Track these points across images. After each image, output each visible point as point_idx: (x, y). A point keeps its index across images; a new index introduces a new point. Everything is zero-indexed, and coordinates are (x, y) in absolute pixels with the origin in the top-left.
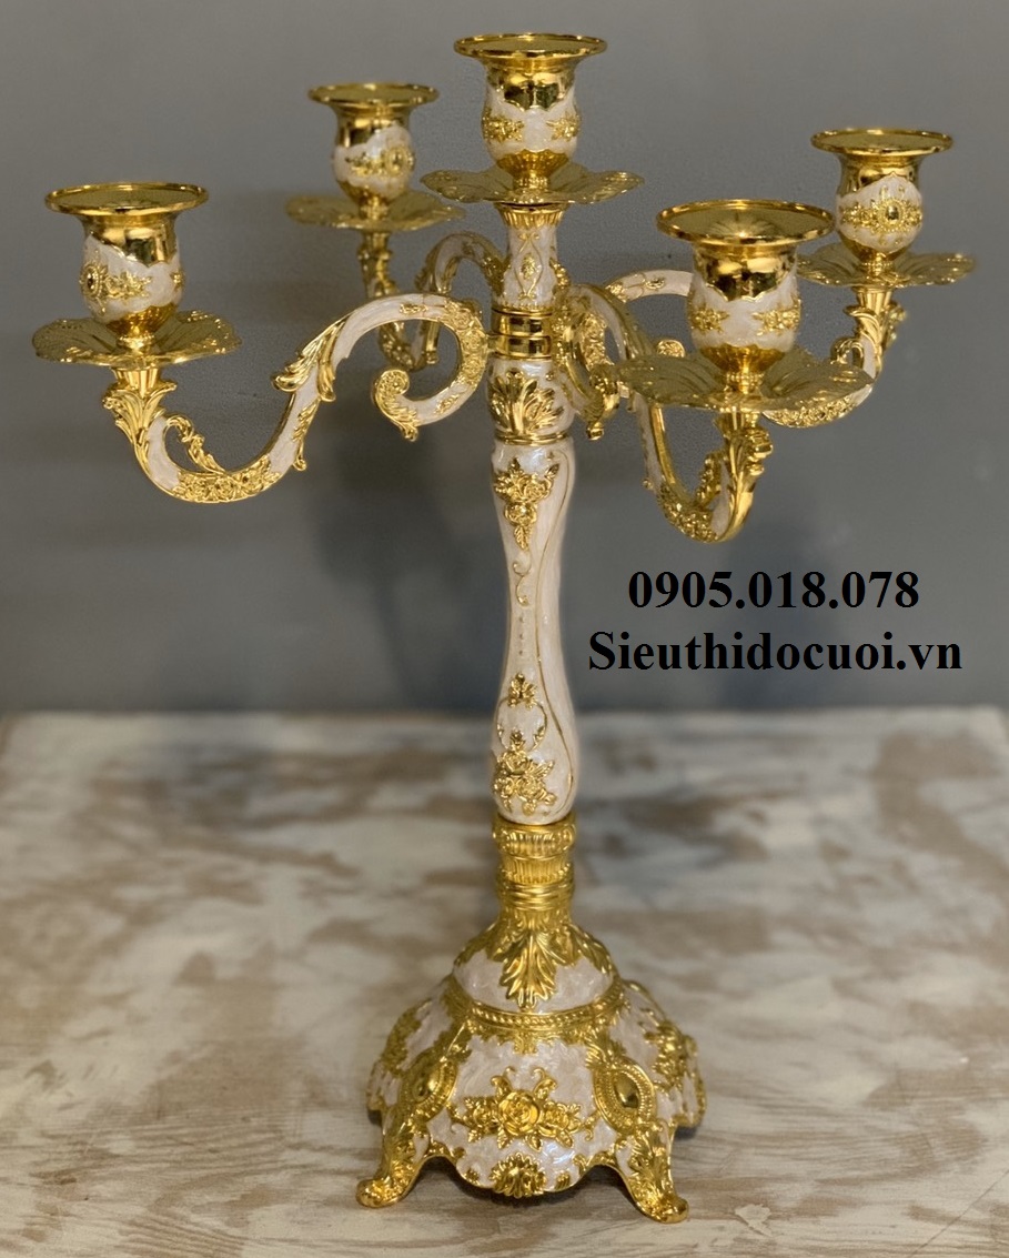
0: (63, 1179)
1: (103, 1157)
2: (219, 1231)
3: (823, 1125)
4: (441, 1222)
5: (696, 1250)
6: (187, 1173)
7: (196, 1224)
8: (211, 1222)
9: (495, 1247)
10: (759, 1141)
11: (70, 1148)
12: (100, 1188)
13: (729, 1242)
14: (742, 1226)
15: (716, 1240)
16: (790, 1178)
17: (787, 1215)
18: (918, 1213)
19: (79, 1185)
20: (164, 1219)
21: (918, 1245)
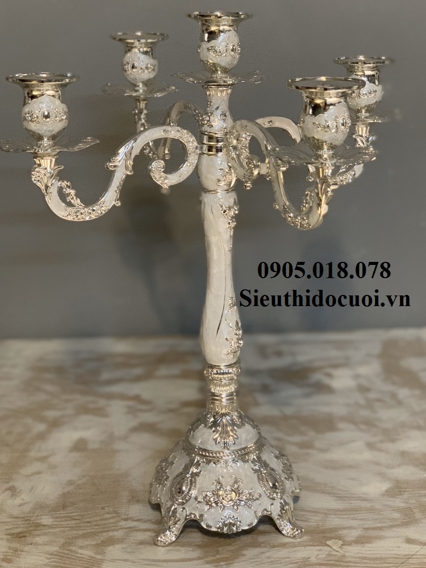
0: (20, 536)
1: (38, 526)
2: (90, 557)
3: (364, 504)
4: (193, 551)
5: (309, 560)
6: (76, 532)
7: (81, 554)
8: (88, 553)
9: (218, 561)
10: (336, 512)
11: (24, 522)
12: (37, 539)
13: (324, 556)
14: (329, 549)
15: (318, 555)
16: (350, 528)
17: (349, 544)
18: (409, 541)
19: (27, 538)
20: (67, 552)
21: (410, 555)
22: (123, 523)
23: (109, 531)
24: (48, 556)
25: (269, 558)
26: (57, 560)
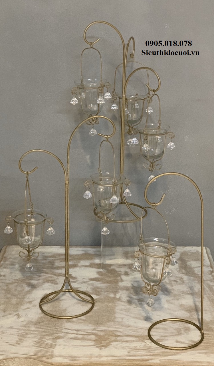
2: (51, 343)
5: (137, 347)
9: (101, 347)
14: (145, 343)
20: (41, 341)
22: (64, 331)
23: (58, 333)
24: (34, 343)
25: (121, 346)
26: (38, 344)
